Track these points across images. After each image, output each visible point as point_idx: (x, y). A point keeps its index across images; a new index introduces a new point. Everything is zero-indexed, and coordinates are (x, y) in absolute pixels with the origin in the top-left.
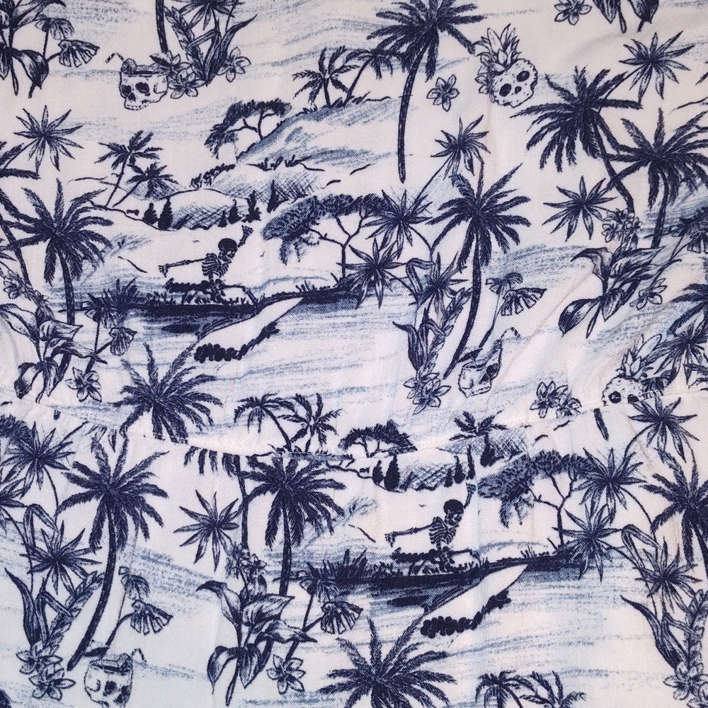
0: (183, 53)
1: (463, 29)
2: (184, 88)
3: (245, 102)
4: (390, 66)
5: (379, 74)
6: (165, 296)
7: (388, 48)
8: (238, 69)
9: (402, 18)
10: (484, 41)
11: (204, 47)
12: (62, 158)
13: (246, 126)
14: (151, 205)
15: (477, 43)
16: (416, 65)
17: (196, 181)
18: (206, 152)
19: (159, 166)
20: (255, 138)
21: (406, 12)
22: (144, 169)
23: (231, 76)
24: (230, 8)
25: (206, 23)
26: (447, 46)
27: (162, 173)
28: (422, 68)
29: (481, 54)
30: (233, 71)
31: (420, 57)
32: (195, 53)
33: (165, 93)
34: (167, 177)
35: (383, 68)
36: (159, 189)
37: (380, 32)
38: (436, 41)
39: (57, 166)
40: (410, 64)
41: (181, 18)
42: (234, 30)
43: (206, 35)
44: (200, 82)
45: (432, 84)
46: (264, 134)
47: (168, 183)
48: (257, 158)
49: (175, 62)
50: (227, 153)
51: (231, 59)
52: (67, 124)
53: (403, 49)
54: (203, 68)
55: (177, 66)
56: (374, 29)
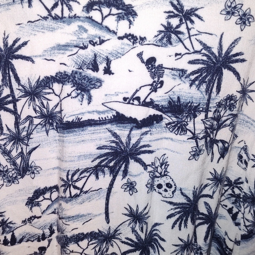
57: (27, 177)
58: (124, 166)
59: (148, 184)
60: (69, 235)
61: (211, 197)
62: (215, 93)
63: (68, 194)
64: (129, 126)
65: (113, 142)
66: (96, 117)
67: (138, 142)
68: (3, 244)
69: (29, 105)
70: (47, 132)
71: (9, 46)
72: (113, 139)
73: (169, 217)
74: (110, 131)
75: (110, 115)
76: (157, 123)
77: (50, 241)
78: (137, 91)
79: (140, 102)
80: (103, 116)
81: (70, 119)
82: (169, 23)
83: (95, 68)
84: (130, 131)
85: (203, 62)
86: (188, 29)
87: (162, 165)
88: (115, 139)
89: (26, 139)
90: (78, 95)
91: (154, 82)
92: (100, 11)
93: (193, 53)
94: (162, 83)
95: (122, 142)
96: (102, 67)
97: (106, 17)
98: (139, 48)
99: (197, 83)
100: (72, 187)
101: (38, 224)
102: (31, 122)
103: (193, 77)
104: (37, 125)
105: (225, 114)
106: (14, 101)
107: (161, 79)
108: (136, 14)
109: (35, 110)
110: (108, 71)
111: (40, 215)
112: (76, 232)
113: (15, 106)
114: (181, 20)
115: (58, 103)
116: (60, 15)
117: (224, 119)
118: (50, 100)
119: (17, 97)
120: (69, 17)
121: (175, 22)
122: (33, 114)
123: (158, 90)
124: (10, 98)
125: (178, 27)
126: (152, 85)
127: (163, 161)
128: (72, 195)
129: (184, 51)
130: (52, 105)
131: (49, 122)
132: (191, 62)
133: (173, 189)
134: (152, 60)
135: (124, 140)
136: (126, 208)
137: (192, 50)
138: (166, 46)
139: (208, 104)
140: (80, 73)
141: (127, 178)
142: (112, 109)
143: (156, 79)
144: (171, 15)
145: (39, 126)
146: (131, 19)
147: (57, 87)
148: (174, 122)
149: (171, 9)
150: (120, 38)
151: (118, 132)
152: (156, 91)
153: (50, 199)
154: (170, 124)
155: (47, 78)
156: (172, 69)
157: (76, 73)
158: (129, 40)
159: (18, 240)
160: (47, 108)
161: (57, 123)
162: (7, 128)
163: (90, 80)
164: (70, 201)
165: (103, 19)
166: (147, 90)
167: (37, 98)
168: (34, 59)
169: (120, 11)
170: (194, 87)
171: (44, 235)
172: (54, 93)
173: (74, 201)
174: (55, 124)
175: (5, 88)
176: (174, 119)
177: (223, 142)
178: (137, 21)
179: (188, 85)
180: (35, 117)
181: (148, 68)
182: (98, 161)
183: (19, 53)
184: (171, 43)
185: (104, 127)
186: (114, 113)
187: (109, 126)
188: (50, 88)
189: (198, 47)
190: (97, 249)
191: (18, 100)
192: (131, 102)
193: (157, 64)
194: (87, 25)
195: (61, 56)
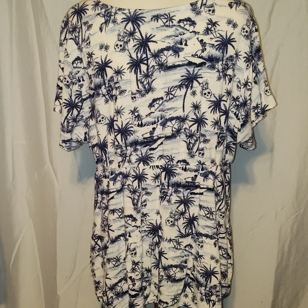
0: (142, 88)
1: (198, 79)
2: (143, 96)
3: (156, 98)
4: (183, 88)
5: (180, 90)
6: (143, 140)
7: (183, 83)
8: (154, 90)
9: (186, 76)
10: (202, 83)
11: (147, 86)
12: (122, 115)
13: (157, 103)
14: (139, 123)
15: (201, 83)
16: (188, 87)
17: (147, 116)
18: (148, 109)
19: (139, 114)
20: (158, 105)
21: (187, 75)
22: (136, 115)
23: (152, 92)
24: (151, 77)
25: (146, 81)
26: (195, 84)
27: (140, 115)
28: (190, 87)
29: (202, 86)
30: (153, 91)
31: (190, 85)
32: (145, 88)
33: (139, 97)
34: (141, 116)
35: (182, 88)
36: (140, 119)
37: (181, 81)
38: (193, 82)
39: (121, 118)
40: (187, 87)
41: (141, 81)
42: (152, 82)
43: (147, 83)
44: (146, 94)
45: (191, 91)
46: (160, 104)
47: (141, 117)
48: (158, 110)
49: (141, 90)
50: (153, 109)
51: (152, 88)
52: (122, 108)
53: (186, 84)
54: (147, 91)
55: (141, 91)
56: (180, 80)
57: (150, 93)
58: (191, 84)
59: (201, 91)
60: (168, 118)
61: (226, 101)
62: (225, 54)
63: (168, 98)
64: (194, 66)
65: (187, 74)
66: (181, 63)
67: (197, 73)
68: (138, 126)
69: (154, 61)
70: (160, 72)
71: (148, 37)
72: (187, 72)
73: (209, 108)
74: (186, 69)
75: (186, 62)
76: (204, 65)
77: (157, 125)
78: (197, 52)
79: (198, 57)
80: (184, 62)
81: (171, 65)
82: (208, 27)
83: (181, 44)
84: (194, 68)
85: (220, 41)
86: (215, 29)
87: (206, 84)
88: (188, 73)
89: (151, 75)
90: (174, 54)
91: (203, 49)
92: (183, 23)
93: (217, 38)
94: (206, 49)
95: (190, 74)
96: (184, 43)
97: (186, 25)
98: (197, 36)
99: (218, 49)
100: (170, 94)
101: (153, 116)
102: (154, 68)
103: (217, 47)
104: (156, 69)
105: (230, 63)
106: (147, 59)
107: (205, 48)
108: (196, 24)
109: (156, 63)
110: (186, 45)
111: (154, 111)
112: (171, 116)
113: (147, 62)
114: (212, 26)
115: (165, 59)
116: (168, 25)
117: (229, 65)
118: (162, 58)
119: (149, 58)
120: (172, 25)
121: (210, 26)
122: (155, 64)
123: (204, 52)
124: (146, 58)
125: (211, 28)
126: (202, 50)
127: (206, 82)
128: (170, 98)
129: (213, 37)
130: (163, 60)
131: (161, 68)
132: (216, 41)
133: (211, 94)
134: (202, 40)
135: (191, 72)
136: (192, 104)
137: (216, 37)
138: (207, 35)
139: (223, 58)
140: (176, 46)
141: (192, 90)
142: (187, 60)
143: (203, 48)
144: (208, 24)
145: (157, 70)
146: (194, 25)
147: (166, 52)
148: (210, 65)
149: (208, 22)
150: (190, 32)
151: (189, 69)
152: (203, 52)
153: (159, 104)
154: (209, 66)
155: (162, 49)
156: (209, 44)
157: (174, 46)
158: (194, 33)
159: (143, 125)
160: (161, 62)
161: (164, 68)
162: (143, 71)
163: (179, 48)
164: (169, 101)
165: (184, 26)
166: (200, 52)
167: (157, 57)
168: (157, 42)
169: (190, 23)
170: (217, 51)
171: (155, 121)
172: (164, 55)
173: (170, 101)
174: (163, 68)
175: (144, 54)
176: (210, 64)
177: (230, 75)
178: (196, 26)
179: (215, 50)
180: (156, 66)
181: (200, 43)
182: (181, 82)
183: (152, 40)
184: (209, 34)
185: (184, 67)
186: (188, 62)
187: (186, 67)
188: (163, 53)
189: (218, 36)
190: (179, 125)
191: (149, 59)
192: (195, 56)
193: (204, 42)
194: (178, 28)
195: (168, 40)
